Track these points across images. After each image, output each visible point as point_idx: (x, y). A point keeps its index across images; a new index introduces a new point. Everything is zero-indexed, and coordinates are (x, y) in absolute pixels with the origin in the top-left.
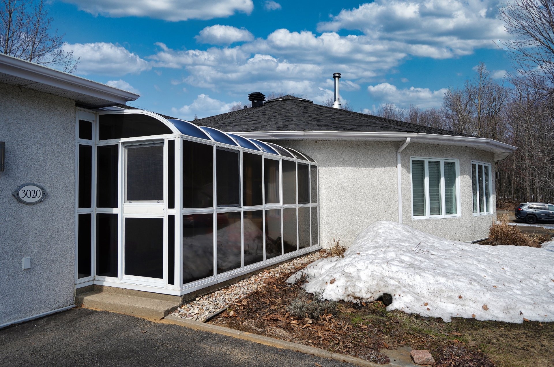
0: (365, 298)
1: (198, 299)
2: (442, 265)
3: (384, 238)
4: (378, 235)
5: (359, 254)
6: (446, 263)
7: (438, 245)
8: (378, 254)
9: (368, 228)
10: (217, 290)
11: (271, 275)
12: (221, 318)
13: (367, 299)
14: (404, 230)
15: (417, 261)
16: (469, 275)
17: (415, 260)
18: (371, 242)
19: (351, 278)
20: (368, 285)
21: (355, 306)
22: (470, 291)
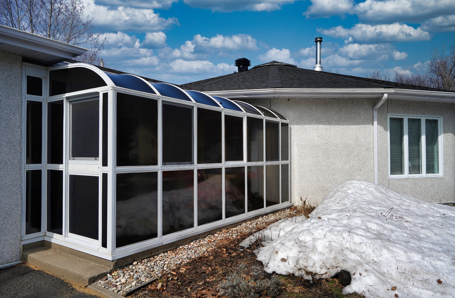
0: (319, 274)
1: (135, 263)
2: (417, 236)
3: (352, 199)
4: (347, 196)
5: (320, 218)
6: (423, 233)
7: (415, 209)
8: (341, 219)
9: (337, 188)
10: (162, 252)
11: (228, 235)
12: (146, 292)
13: (322, 275)
14: (376, 190)
15: (387, 230)
16: (452, 251)
17: (385, 228)
18: (338, 203)
19: (304, 248)
20: (324, 258)
21: (306, 284)
22: (452, 274)
